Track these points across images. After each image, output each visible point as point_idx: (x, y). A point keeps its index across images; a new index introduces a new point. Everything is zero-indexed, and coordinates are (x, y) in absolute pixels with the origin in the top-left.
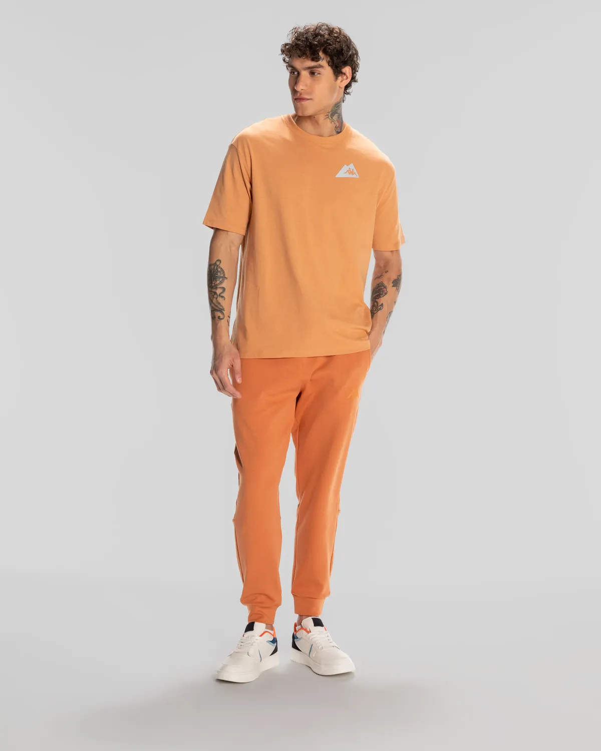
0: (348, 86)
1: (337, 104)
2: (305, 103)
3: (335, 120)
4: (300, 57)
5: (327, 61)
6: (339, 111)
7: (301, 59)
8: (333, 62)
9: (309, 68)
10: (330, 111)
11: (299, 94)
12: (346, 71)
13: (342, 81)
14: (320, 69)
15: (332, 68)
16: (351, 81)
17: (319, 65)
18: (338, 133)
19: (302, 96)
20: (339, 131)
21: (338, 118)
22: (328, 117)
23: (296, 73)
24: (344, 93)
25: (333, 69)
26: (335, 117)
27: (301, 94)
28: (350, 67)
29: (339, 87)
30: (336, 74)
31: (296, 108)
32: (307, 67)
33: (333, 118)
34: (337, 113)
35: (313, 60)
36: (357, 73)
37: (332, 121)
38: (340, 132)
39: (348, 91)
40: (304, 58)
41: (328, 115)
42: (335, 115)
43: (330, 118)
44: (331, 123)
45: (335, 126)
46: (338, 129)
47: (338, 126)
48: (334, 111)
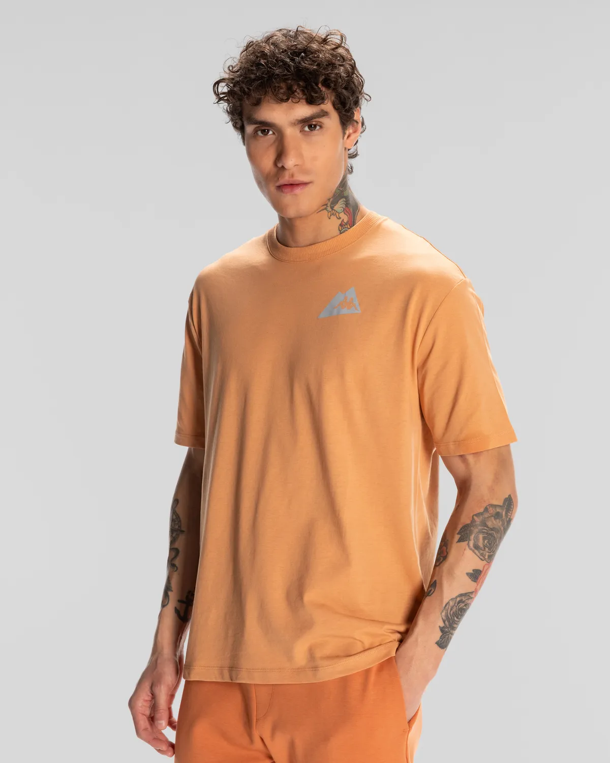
1: (344, 179)
3: (340, 210)
6: (346, 193)
21: (346, 205)
26: (340, 206)
34: (342, 197)
41: (326, 205)
42: (340, 201)
43: (329, 209)
44: (330, 218)
45: (340, 223)
46: (346, 226)
47: (348, 221)
48: (339, 195)
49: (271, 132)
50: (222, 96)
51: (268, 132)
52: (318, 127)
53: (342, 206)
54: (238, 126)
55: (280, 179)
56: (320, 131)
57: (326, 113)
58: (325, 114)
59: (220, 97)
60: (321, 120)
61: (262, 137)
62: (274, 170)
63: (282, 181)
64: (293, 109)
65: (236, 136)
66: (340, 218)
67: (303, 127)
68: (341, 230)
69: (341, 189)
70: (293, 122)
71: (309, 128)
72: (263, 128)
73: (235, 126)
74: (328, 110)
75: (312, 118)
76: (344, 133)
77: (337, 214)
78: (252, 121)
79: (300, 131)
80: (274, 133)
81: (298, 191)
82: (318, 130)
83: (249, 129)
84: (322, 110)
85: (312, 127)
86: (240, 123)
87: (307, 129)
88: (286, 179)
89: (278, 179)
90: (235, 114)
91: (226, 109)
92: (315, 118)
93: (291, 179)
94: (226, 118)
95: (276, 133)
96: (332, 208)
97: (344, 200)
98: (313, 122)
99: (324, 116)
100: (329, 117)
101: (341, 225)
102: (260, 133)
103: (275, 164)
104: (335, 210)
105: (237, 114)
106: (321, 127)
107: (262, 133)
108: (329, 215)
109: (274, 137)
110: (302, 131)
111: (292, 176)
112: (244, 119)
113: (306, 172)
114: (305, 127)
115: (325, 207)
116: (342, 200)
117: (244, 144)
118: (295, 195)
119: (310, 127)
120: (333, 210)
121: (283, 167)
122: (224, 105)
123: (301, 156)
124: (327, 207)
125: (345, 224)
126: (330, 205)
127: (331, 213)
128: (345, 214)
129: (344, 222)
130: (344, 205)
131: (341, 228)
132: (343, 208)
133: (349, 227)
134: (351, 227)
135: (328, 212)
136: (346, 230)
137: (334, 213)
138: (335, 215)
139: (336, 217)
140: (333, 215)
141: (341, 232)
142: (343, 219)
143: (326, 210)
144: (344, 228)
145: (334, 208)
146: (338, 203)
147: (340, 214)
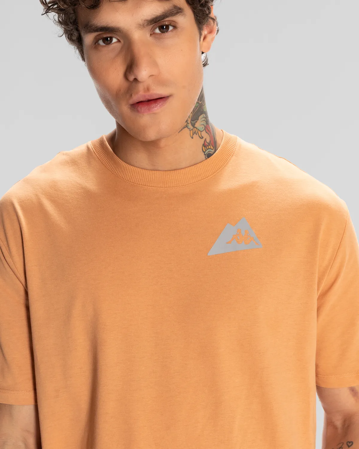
3: (202, 128)
13: (204, 39)
14: (176, 18)
21: (207, 122)
26: (201, 123)
33: (197, 125)
34: (203, 112)
38: (213, 154)
41: (187, 121)
42: (200, 118)
43: (190, 126)
44: (193, 138)
45: (203, 143)
46: (209, 147)
47: (210, 141)
48: (198, 109)
49: (114, 40)
50: (50, 5)
51: (111, 38)
52: (171, 28)
53: (203, 123)
54: (74, 38)
55: (133, 95)
56: (174, 32)
57: (180, 9)
58: (178, 11)
59: (48, 6)
60: (174, 18)
61: (103, 46)
62: (125, 84)
63: (136, 98)
64: (140, 8)
65: (72, 51)
66: (202, 138)
67: (153, 29)
68: (204, 151)
69: (200, 103)
70: (141, 23)
71: (160, 30)
72: (105, 36)
73: (70, 38)
74: (182, 7)
75: (164, 16)
76: (201, 34)
78: (90, 29)
79: (151, 35)
80: (119, 41)
81: (157, 108)
82: (172, 31)
83: (88, 39)
84: (175, 7)
85: (164, 29)
86: (76, 34)
87: (157, 31)
88: (140, 95)
89: (131, 95)
90: (69, 24)
91: (57, 20)
92: (167, 17)
93: (147, 94)
94: (59, 30)
95: (122, 41)
96: (193, 125)
97: (204, 115)
98: (165, 21)
99: (177, 13)
100: (182, 15)
101: (204, 145)
102: (101, 42)
103: (126, 76)
105: (71, 23)
106: (175, 27)
107: (104, 42)
108: (192, 134)
109: (119, 45)
110: (153, 34)
111: (148, 89)
112: (80, 28)
113: (163, 83)
114: (156, 28)
116: (202, 116)
117: (84, 59)
118: (155, 114)
119: (161, 28)
120: (194, 127)
121: (136, 80)
122: (53, 15)
123: (155, 64)
124: (188, 125)
125: (208, 144)
126: (191, 122)
127: (193, 132)
128: (207, 132)
129: (207, 143)
130: (205, 122)
131: (205, 149)
132: (204, 125)
133: (212, 148)
134: (214, 147)
135: (190, 130)
136: (210, 151)
137: (196, 131)
138: (197, 134)
139: (199, 136)
140: (195, 133)
141: (205, 153)
142: (206, 139)
143: (188, 128)
144: (207, 149)
145: (195, 126)
146: (198, 120)
147: (202, 132)
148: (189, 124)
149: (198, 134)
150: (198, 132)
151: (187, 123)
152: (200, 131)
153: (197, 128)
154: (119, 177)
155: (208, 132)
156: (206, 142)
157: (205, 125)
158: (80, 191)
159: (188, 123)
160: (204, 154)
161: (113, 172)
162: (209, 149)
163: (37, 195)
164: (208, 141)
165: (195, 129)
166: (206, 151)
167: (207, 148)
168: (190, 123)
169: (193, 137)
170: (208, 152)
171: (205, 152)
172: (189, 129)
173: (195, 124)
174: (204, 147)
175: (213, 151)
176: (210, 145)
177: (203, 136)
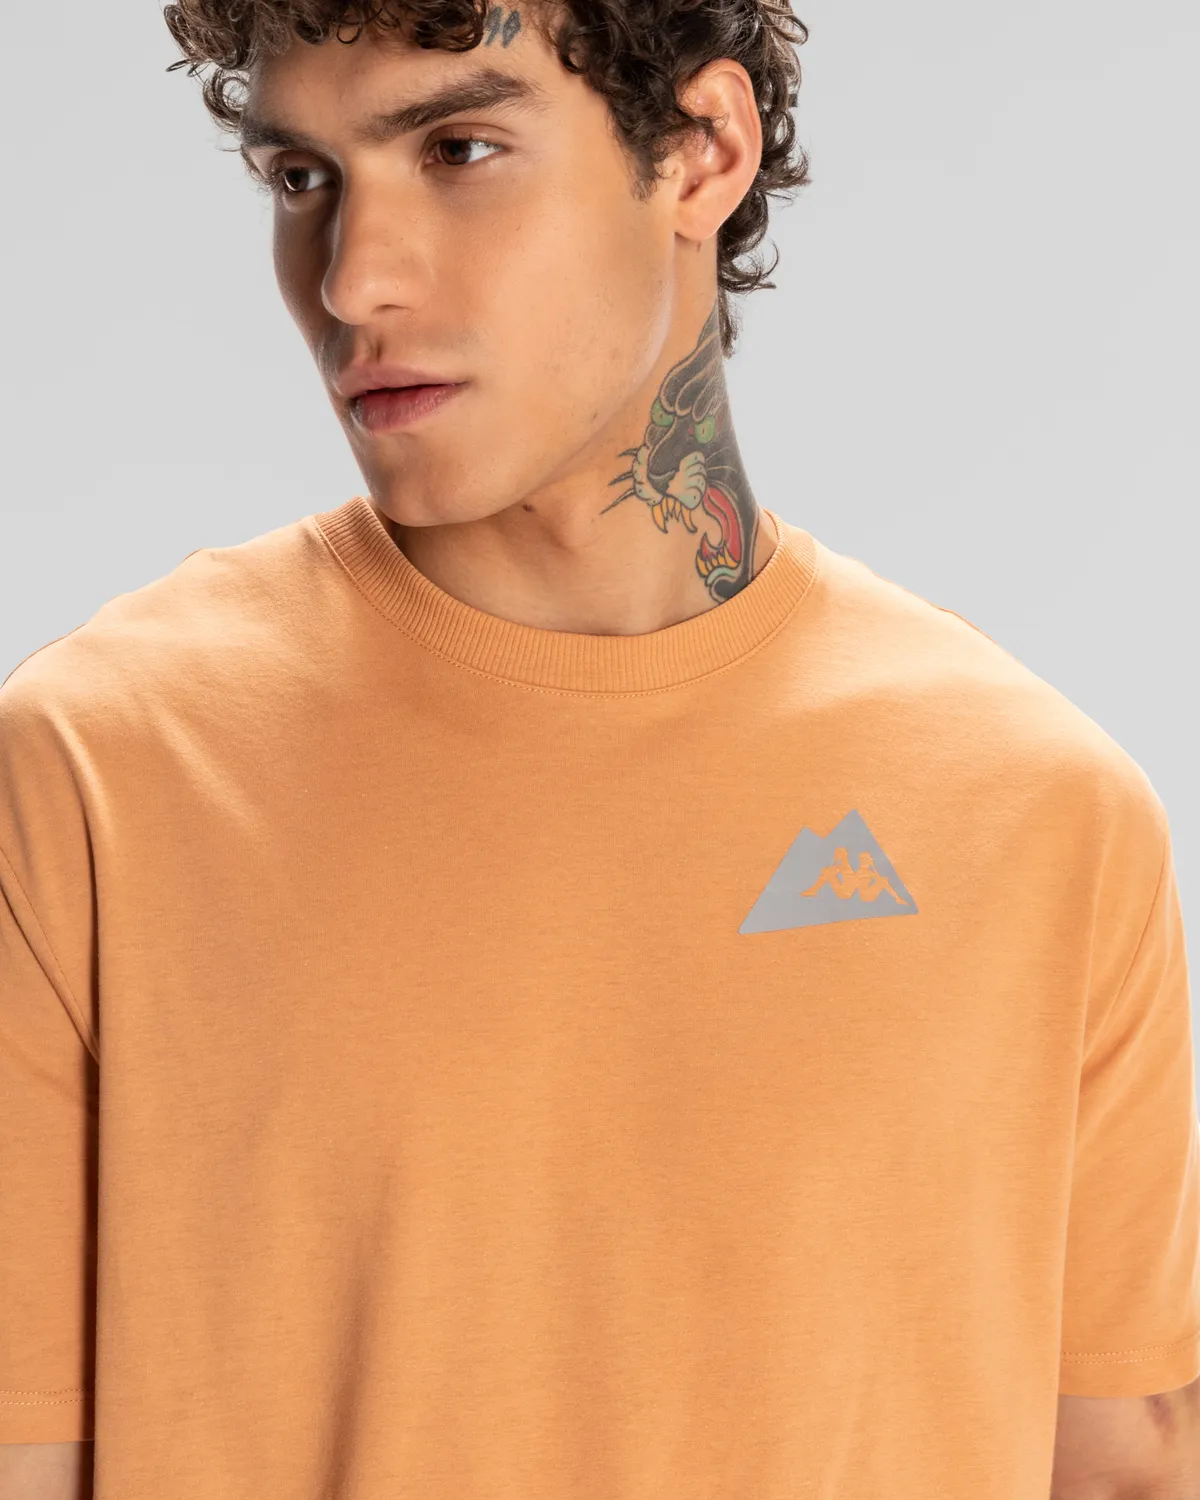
0: (739, 229)
1: (694, 369)
2: (432, 422)
3: (690, 498)
4: (308, 32)
5: (544, 31)
6: (705, 432)
7: (334, 51)
8: (599, 41)
9: (410, 117)
10: (638, 436)
11: (362, 354)
12: (713, 101)
13: (691, 190)
14: (507, 114)
15: (596, 85)
16: (757, 181)
17: (490, 76)
18: (726, 591)
19: (389, 361)
20: (734, 575)
21: (711, 479)
22: (634, 492)
23: (315, 180)
24: (723, 283)
25: (611, 98)
26: (687, 481)
27: (378, 351)
28: (737, 69)
29: (678, 236)
30: (642, 129)
31: (381, 476)
32: (390, 109)
33: (675, 488)
34: (693, 446)
35: (425, 39)
36: (792, 111)
37: (671, 513)
38: (743, 583)
39: (743, 263)
40: (347, 34)
41: (630, 474)
42: (685, 463)
43: (648, 490)
44: (665, 531)
45: (697, 545)
46: (721, 560)
47: (724, 542)
48: (673, 436)
52: (479, 150)
53: (694, 481)
60: (490, 115)
66: (693, 530)
68: (705, 572)
69: (680, 413)
75: (445, 106)
77: (686, 513)
96: (661, 489)
97: (700, 457)
98: (451, 124)
101: (702, 556)
104: (671, 496)
106: (502, 147)
108: (660, 519)
115: (629, 483)
116: (690, 459)
120: (667, 496)
124: (638, 486)
125: (715, 552)
126: (649, 478)
127: (665, 510)
128: (707, 513)
129: (711, 546)
130: (701, 477)
131: (707, 569)
132: (699, 490)
133: (732, 563)
134: (739, 563)
135: (648, 505)
136: (724, 575)
137: (674, 508)
138: (680, 518)
139: (685, 524)
140: (672, 516)
141: (710, 581)
142: (705, 534)
143: (638, 497)
144: (714, 568)
145: (670, 491)
146: (677, 469)
147: (693, 513)
148: (640, 483)
149: (684, 521)
150: (681, 511)
151: (635, 480)
152: (686, 507)
153: (676, 499)
154: (429, 647)
155: (711, 512)
156: (708, 548)
157: (703, 489)
158: (290, 689)
159: (639, 480)
160: (706, 585)
161: (404, 629)
162: (720, 566)
163: (135, 696)
164: (715, 538)
165: (671, 502)
166: (710, 572)
167: (712, 564)
168: (644, 480)
169: (668, 528)
170: (719, 576)
171: (706, 577)
172: (646, 500)
173: (667, 486)
174: (702, 559)
175: (736, 573)
176: (723, 555)
177: (696, 524)
